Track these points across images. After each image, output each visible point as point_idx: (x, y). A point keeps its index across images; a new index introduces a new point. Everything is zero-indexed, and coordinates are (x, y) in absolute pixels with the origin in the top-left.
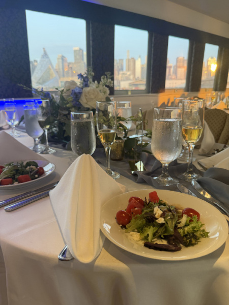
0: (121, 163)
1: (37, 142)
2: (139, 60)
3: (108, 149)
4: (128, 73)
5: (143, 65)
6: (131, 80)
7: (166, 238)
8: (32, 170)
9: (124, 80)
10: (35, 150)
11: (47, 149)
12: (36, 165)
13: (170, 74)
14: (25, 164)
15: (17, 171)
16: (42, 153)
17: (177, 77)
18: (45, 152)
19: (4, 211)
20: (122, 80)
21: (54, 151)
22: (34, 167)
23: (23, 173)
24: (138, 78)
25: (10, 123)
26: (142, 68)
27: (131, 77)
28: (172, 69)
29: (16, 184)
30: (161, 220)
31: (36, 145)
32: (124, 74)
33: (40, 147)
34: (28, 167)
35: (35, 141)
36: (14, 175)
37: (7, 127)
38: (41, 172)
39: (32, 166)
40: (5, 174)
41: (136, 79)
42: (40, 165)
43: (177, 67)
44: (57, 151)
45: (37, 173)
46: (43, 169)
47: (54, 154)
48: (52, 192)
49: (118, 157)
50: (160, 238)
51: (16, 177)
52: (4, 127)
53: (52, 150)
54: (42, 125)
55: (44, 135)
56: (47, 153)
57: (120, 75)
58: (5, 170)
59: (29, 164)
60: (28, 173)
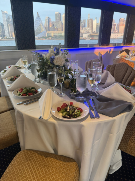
0: (68, 90)
1: (36, 77)
2: (96, 20)
3: (61, 85)
4: (88, 29)
5: (98, 23)
6: (90, 33)
7: (69, 115)
8: (33, 91)
9: (85, 33)
10: (35, 81)
11: (40, 81)
12: (35, 89)
13: (114, 30)
14: (31, 88)
15: (28, 91)
16: (38, 83)
17: (118, 32)
18: (39, 82)
19: (24, 105)
20: (84, 33)
21: (43, 82)
22: (34, 90)
23: (30, 92)
24: (94, 31)
25: (25, 66)
26: (97, 26)
27: (90, 31)
28: (116, 26)
29: (27, 96)
30: (68, 110)
31: (36, 78)
32: (85, 29)
33: (38, 80)
34: (32, 90)
35: (35, 77)
36: (27, 92)
37: (23, 67)
38: (37, 92)
39: (33, 89)
40: (24, 92)
41: (93, 32)
42: (36, 89)
43: (119, 25)
44: (44, 82)
45: (35, 92)
46: (37, 91)
47: (43, 83)
48: (39, 100)
49: (67, 87)
50: (67, 115)
51: (28, 93)
52: (22, 67)
53: (42, 81)
54: (38, 71)
55: (39, 75)
56: (40, 83)
57: (83, 30)
58: (24, 90)
59: (32, 88)
60: (32, 92)
